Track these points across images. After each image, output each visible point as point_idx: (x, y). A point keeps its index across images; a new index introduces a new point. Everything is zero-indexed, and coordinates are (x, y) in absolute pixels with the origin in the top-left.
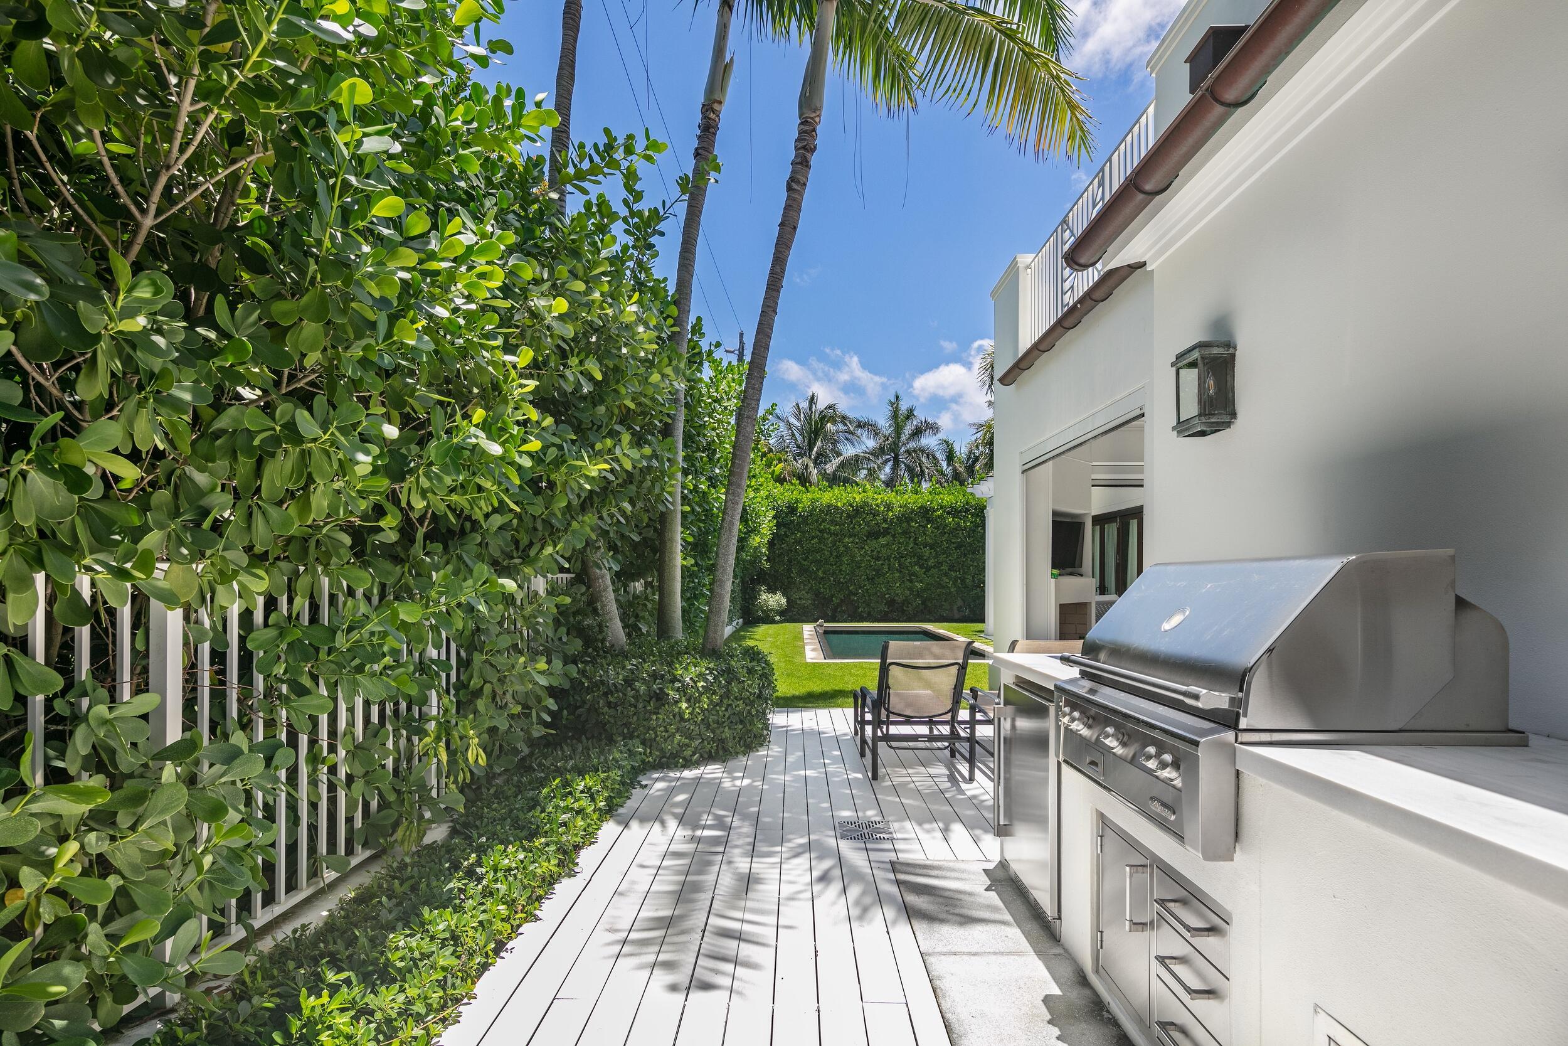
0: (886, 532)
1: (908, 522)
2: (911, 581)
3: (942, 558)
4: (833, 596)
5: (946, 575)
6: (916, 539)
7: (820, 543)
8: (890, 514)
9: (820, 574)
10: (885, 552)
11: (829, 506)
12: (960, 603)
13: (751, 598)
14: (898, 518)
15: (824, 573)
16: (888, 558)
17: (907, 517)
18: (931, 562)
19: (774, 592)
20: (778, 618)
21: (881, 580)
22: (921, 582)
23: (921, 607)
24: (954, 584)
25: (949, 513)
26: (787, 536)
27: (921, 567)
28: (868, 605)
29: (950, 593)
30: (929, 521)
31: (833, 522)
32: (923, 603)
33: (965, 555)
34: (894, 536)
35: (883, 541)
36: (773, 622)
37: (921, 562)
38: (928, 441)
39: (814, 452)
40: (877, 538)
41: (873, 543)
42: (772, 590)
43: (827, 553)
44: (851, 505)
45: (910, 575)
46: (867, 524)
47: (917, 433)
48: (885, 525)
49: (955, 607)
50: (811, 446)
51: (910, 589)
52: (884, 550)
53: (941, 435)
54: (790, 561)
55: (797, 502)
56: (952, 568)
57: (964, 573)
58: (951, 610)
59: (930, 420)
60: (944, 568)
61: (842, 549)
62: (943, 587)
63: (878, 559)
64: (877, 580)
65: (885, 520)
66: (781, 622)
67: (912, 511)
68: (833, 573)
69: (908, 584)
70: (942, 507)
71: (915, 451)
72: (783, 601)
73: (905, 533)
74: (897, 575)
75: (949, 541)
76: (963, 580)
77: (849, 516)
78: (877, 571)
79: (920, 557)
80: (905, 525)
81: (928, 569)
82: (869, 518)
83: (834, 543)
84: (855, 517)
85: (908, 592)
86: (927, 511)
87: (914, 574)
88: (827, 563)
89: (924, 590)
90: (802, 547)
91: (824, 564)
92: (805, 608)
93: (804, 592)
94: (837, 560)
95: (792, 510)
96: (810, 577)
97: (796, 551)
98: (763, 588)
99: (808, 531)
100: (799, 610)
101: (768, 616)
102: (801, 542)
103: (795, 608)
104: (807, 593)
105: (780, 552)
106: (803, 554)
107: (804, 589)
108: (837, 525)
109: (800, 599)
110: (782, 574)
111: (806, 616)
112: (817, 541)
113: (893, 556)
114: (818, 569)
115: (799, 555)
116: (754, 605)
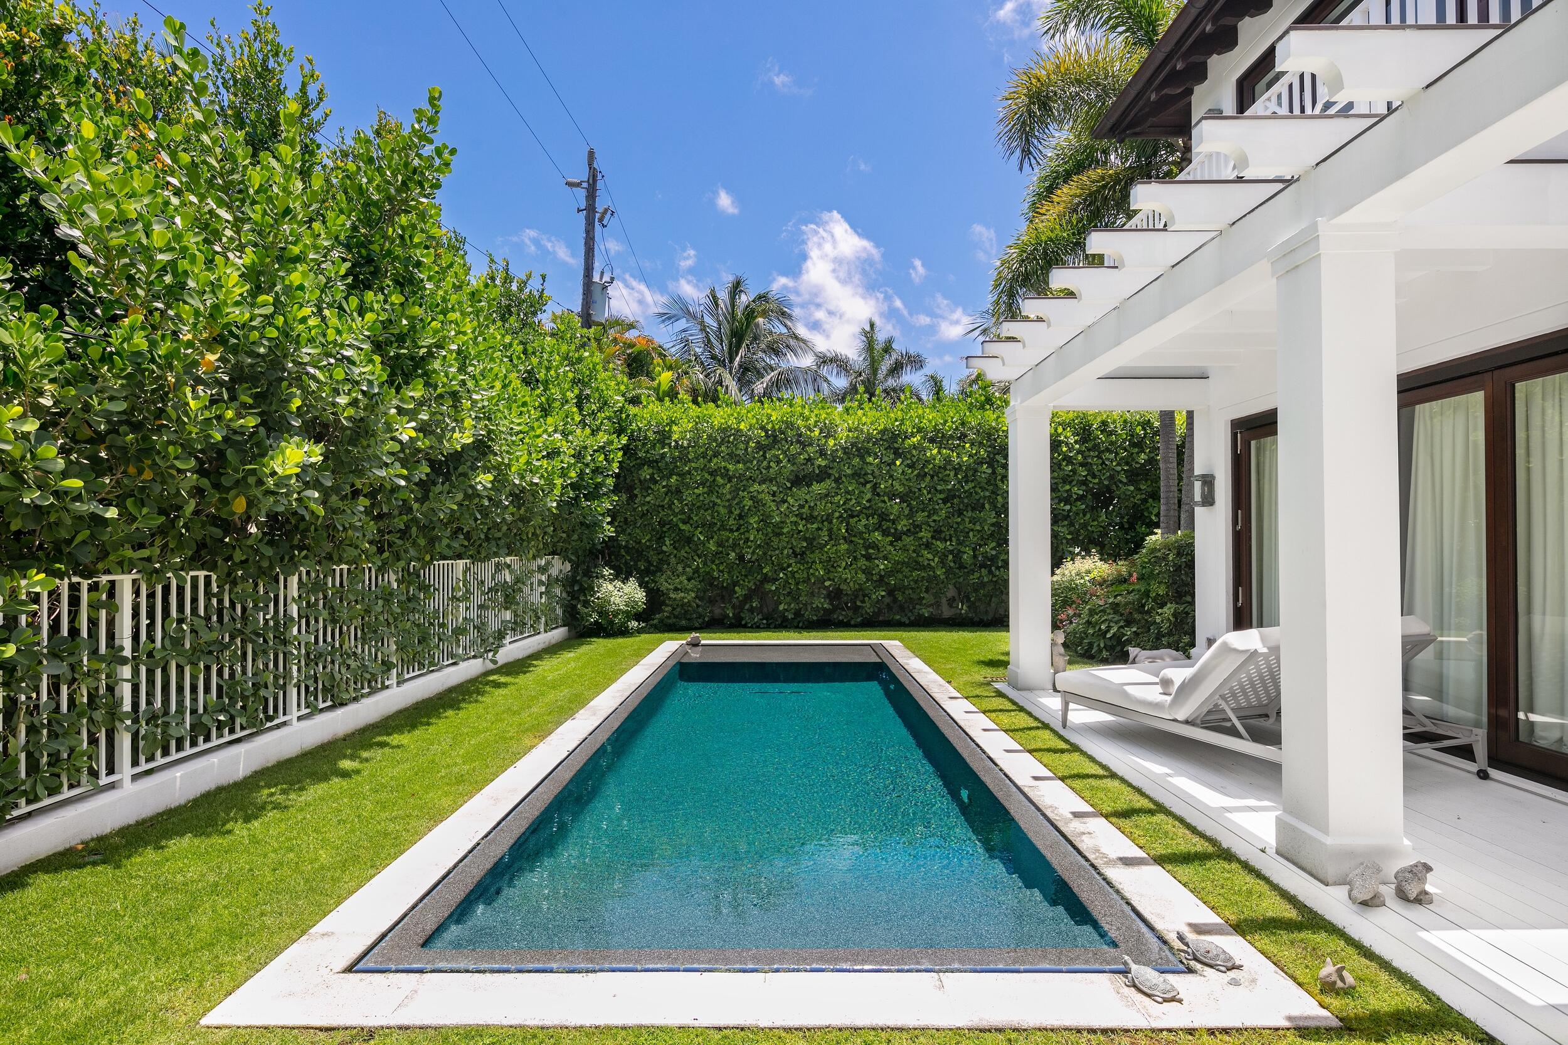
0: (823, 475)
1: (862, 458)
2: (868, 558)
3: (920, 517)
4: (735, 584)
5: (928, 546)
6: (875, 487)
7: (710, 492)
8: (831, 442)
9: (712, 546)
10: (822, 509)
11: (724, 430)
12: (951, 592)
13: (583, 590)
14: (844, 449)
15: (720, 544)
16: (829, 518)
17: (858, 449)
18: (903, 524)
19: (625, 581)
20: (634, 624)
21: (816, 556)
22: (885, 558)
23: (888, 600)
24: (942, 562)
25: (932, 440)
26: (656, 482)
27: (885, 533)
28: (796, 599)
29: (936, 577)
30: (897, 454)
31: (733, 457)
32: (891, 592)
33: (960, 513)
34: (837, 481)
35: (817, 488)
36: (624, 632)
37: (885, 525)
38: (911, 378)
39: (736, 363)
40: (809, 485)
41: (801, 493)
42: (622, 574)
43: (723, 511)
44: (763, 428)
45: (867, 547)
46: (792, 460)
47: (896, 369)
48: (821, 462)
49: (944, 601)
50: (732, 354)
51: (867, 572)
52: (821, 506)
53: (928, 370)
54: (662, 523)
55: (673, 422)
56: (937, 534)
57: (960, 543)
58: (938, 604)
59: (912, 352)
60: (925, 534)
61: (748, 503)
62: (923, 568)
63: (811, 519)
64: (810, 556)
65: (822, 453)
66: (640, 631)
67: (869, 438)
68: (735, 546)
69: (862, 563)
70: (920, 430)
71: (894, 390)
72: (640, 595)
73: (856, 475)
74: (844, 547)
75: (933, 489)
76: (957, 556)
77: (760, 446)
78: (810, 541)
79: (883, 517)
80: (856, 461)
81: (898, 538)
82: (794, 449)
83: (735, 491)
84: (770, 447)
85: (862, 577)
86: (895, 437)
87: (874, 546)
88: (723, 528)
89: (891, 573)
90: (681, 501)
91: (719, 530)
92: (682, 606)
93: (683, 578)
94: (741, 522)
95: (664, 437)
96: (695, 551)
97: (670, 507)
98: (607, 571)
99: (689, 472)
100: (674, 609)
101: (612, 622)
102: (678, 491)
103: (667, 605)
104: (689, 580)
105: (645, 508)
106: (682, 512)
107: (684, 573)
108: (739, 462)
109: (676, 589)
110: (648, 547)
111: (689, 619)
112: (706, 489)
113: (837, 514)
114: (709, 539)
115: (675, 514)
116: (586, 604)
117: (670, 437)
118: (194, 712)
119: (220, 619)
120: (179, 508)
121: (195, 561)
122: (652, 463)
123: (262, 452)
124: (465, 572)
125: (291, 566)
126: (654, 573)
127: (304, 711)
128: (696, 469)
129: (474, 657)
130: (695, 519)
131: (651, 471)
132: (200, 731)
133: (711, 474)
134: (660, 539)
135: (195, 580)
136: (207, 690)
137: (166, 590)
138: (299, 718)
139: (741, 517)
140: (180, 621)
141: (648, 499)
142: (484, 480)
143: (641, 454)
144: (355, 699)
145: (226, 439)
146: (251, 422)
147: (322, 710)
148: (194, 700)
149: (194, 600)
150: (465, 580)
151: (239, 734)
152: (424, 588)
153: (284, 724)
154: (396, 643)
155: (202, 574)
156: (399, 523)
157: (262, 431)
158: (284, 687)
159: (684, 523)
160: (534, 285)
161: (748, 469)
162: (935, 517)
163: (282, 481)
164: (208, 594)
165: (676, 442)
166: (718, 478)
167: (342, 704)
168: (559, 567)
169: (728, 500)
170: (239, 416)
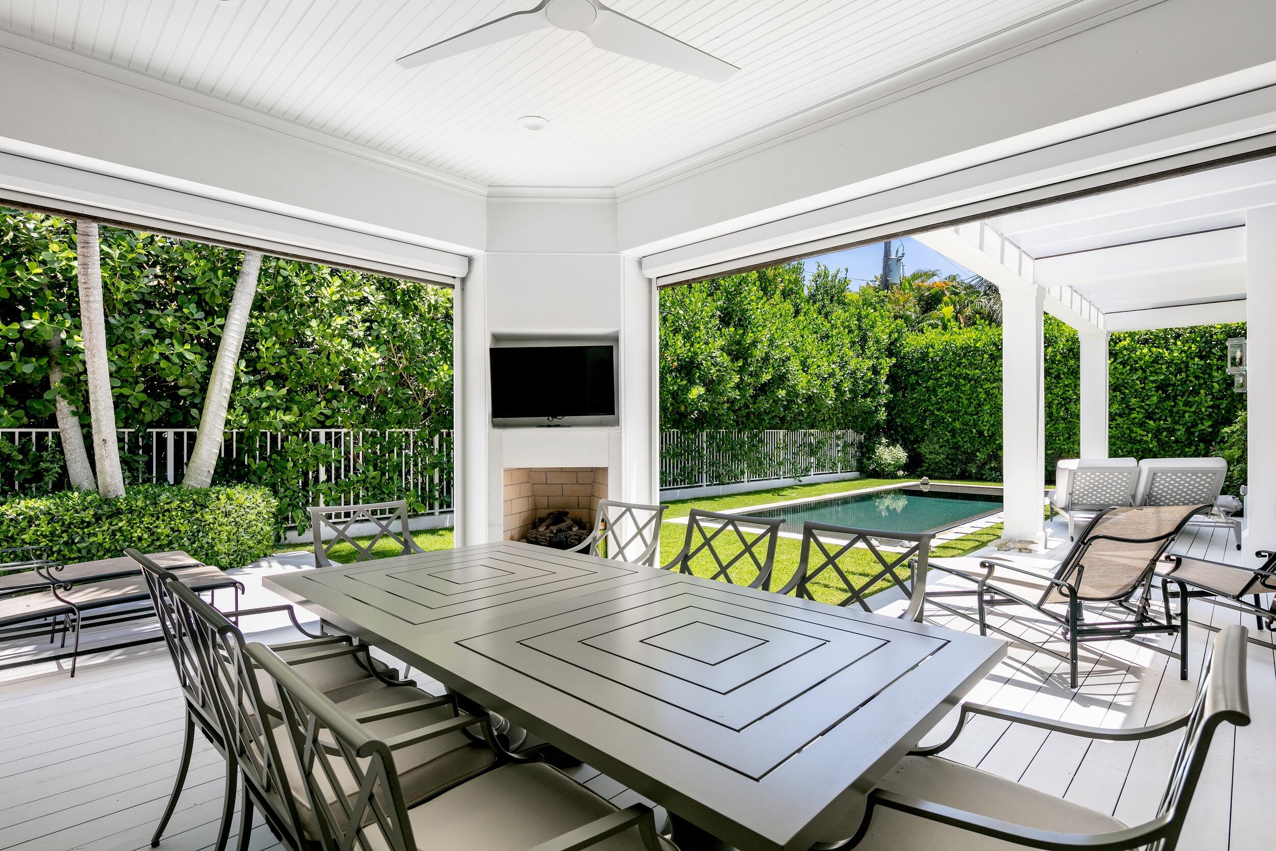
7: (956, 390)
9: (957, 425)
11: (965, 348)
13: (868, 451)
15: (964, 424)
19: (894, 446)
20: (901, 473)
26: (919, 385)
31: (972, 366)
36: (893, 477)
42: (893, 442)
43: (965, 402)
54: (924, 411)
55: (930, 346)
66: (905, 477)
68: (975, 425)
72: (904, 455)
88: (966, 413)
90: (936, 396)
91: (963, 414)
92: (937, 463)
93: (937, 447)
94: (979, 409)
95: (924, 356)
96: (946, 428)
97: (929, 400)
98: (884, 440)
99: (941, 378)
100: (930, 465)
101: (883, 470)
102: (934, 390)
103: (925, 463)
104: (941, 447)
105: (914, 401)
106: (938, 403)
107: (938, 442)
108: (976, 369)
109: (931, 453)
110: (916, 426)
111: (942, 473)
112: (952, 388)
113: (1056, 402)
114: (954, 420)
115: (932, 405)
116: (869, 458)
117: (928, 356)
118: (673, 474)
119: (681, 446)
120: (668, 409)
121: (673, 427)
122: (916, 373)
123: (688, 390)
124: (784, 436)
125: (702, 429)
126: (919, 442)
127: (708, 483)
128: (945, 375)
129: (790, 477)
130: (946, 407)
131: (916, 378)
132: (675, 480)
133: (956, 378)
134: (924, 421)
135: (674, 432)
136: (677, 469)
137: (666, 435)
138: (707, 485)
139: (979, 405)
140: (670, 445)
141: (915, 396)
142: (782, 393)
143: (909, 367)
144: (728, 483)
145: (678, 388)
146: (684, 382)
147: (715, 485)
148: (674, 471)
149: (674, 439)
150: (784, 441)
151: (686, 486)
152: (761, 441)
153: (701, 486)
154: (747, 464)
155: (676, 430)
156: (744, 412)
157: (688, 384)
158: (701, 473)
159: (939, 410)
160: (841, 275)
161: (983, 373)
162: (1148, 402)
163: (693, 400)
164: (678, 437)
165: (932, 359)
166: (961, 380)
167: (723, 484)
168: (851, 435)
169: (969, 395)
170: (681, 380)
